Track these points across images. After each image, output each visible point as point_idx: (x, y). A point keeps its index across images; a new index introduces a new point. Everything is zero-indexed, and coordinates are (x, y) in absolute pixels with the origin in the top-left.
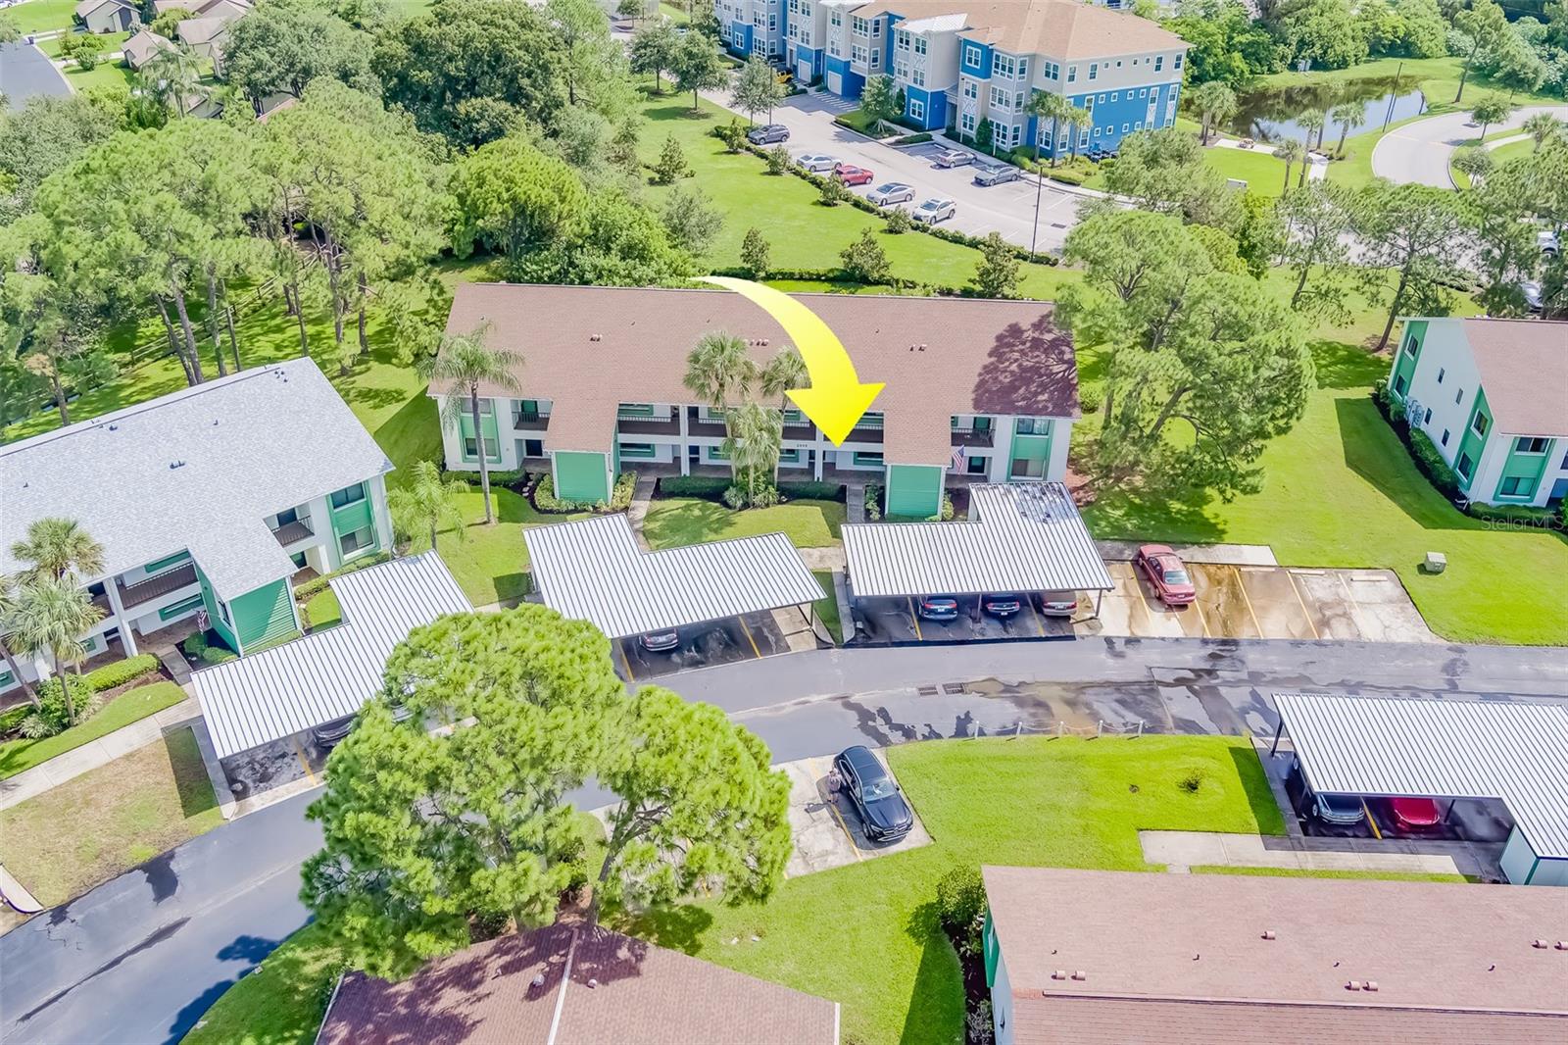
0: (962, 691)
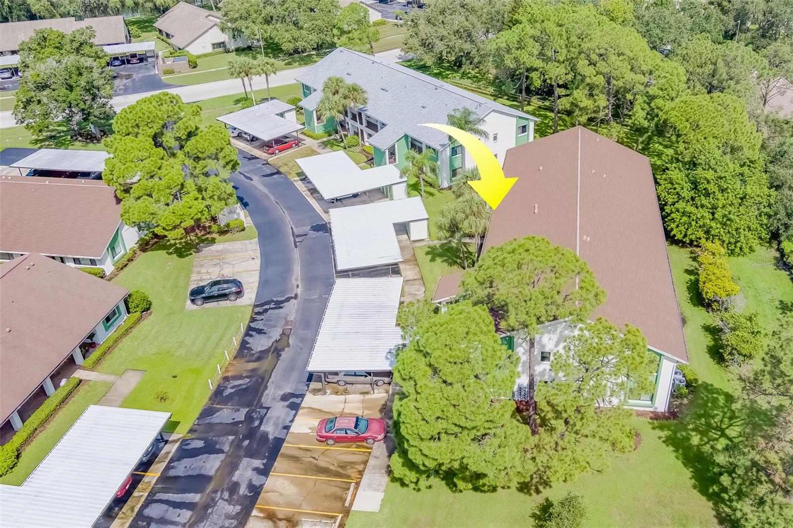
0: (284, 333)
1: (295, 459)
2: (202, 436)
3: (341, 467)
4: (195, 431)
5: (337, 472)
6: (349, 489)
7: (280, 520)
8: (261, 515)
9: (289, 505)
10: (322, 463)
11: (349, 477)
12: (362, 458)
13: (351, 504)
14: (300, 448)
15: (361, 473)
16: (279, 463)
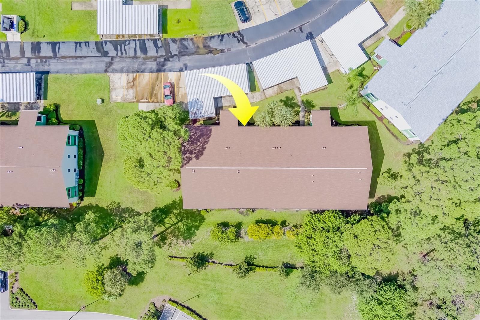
0: (222, 50)
1: (157, 78)
2: (164, 44)
3: (155, 95)
4: (165, 40)
5: (153, 94)
6: (147, 100)
7: (133, 83)
8: (134, 76)
9: (139, 83)
10: (156, 88)
11: (151, 98)
12: (159, 101)
13: (141, 102)
14: (162, 79)
15: (154, 102)
16: (155, 74)
